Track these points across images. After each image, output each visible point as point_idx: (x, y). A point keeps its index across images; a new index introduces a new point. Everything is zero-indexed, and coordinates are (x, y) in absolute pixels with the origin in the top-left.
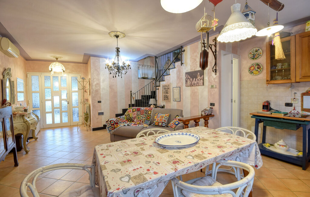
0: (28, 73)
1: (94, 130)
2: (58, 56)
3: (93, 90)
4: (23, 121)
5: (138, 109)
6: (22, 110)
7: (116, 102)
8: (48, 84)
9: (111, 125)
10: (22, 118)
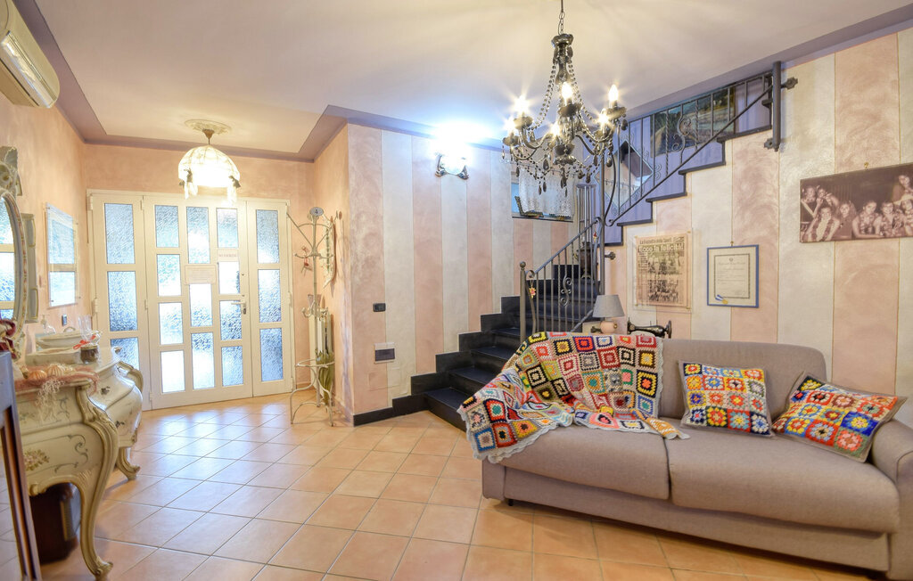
0: (93, 191)
1: (361, 420)
2: (213, 118)
3: (358, 260)
4: (78, 417)
5: (584, 343)
6: (72, 351)
7: (437, 308)
8: (167, 238)
9: (492, 421)
10: (71, 402)
